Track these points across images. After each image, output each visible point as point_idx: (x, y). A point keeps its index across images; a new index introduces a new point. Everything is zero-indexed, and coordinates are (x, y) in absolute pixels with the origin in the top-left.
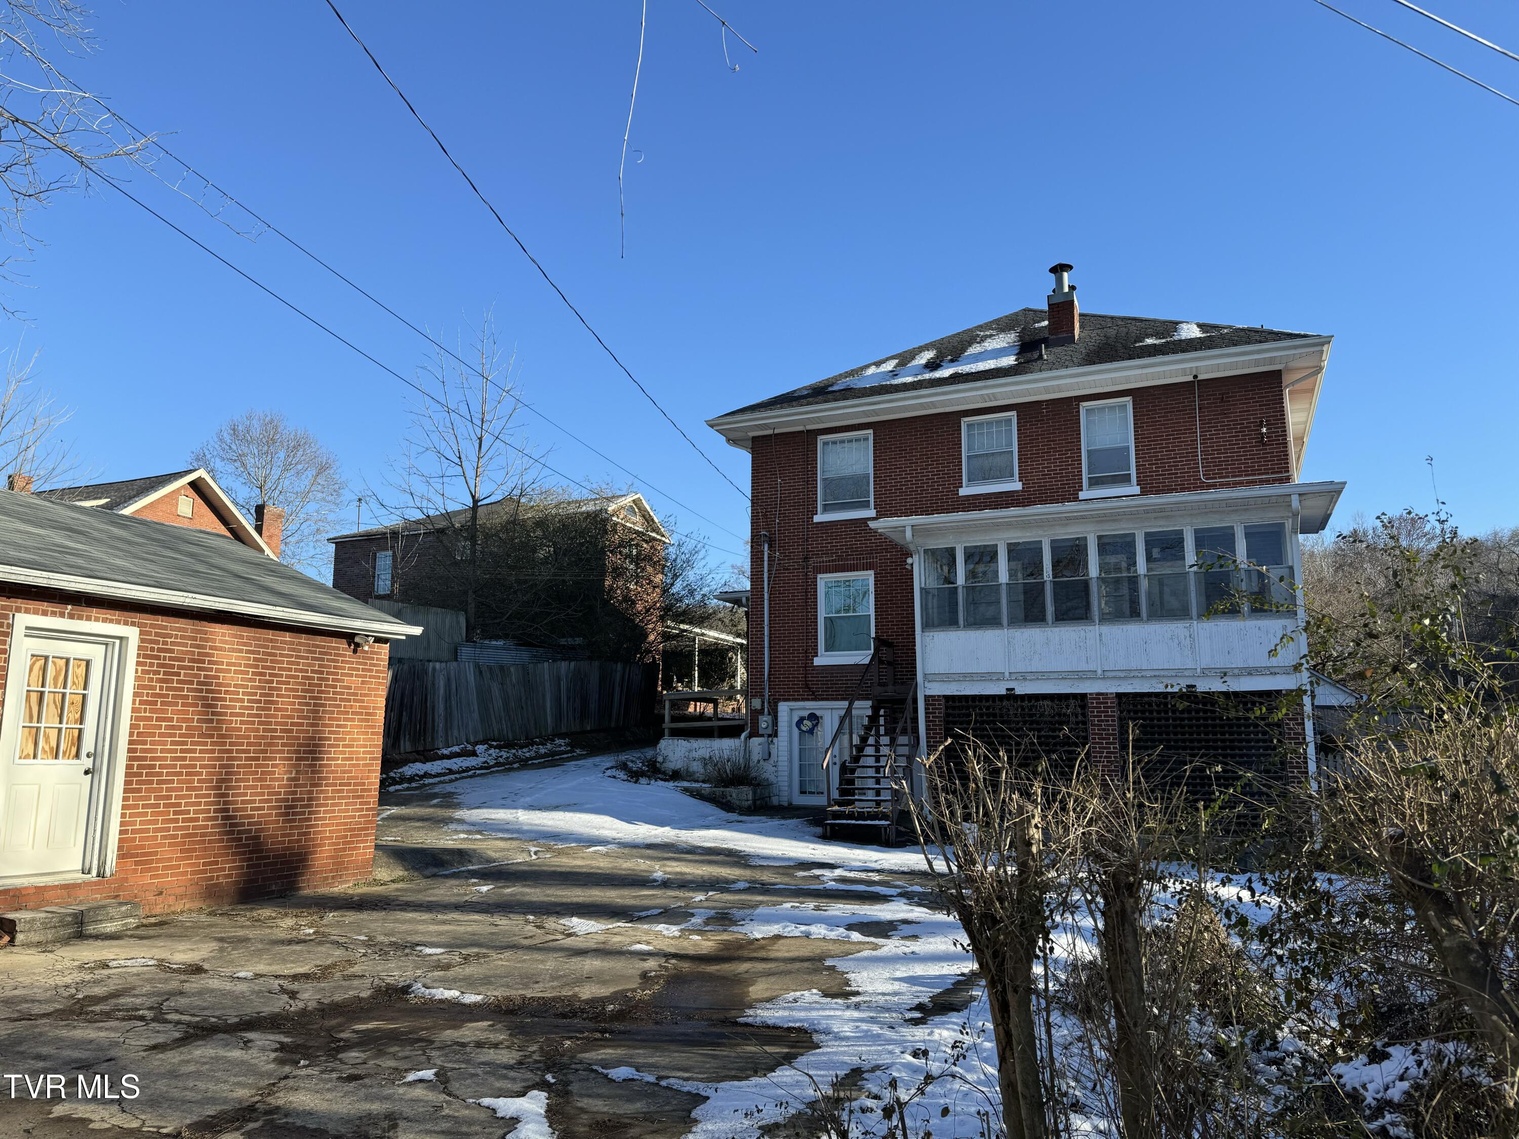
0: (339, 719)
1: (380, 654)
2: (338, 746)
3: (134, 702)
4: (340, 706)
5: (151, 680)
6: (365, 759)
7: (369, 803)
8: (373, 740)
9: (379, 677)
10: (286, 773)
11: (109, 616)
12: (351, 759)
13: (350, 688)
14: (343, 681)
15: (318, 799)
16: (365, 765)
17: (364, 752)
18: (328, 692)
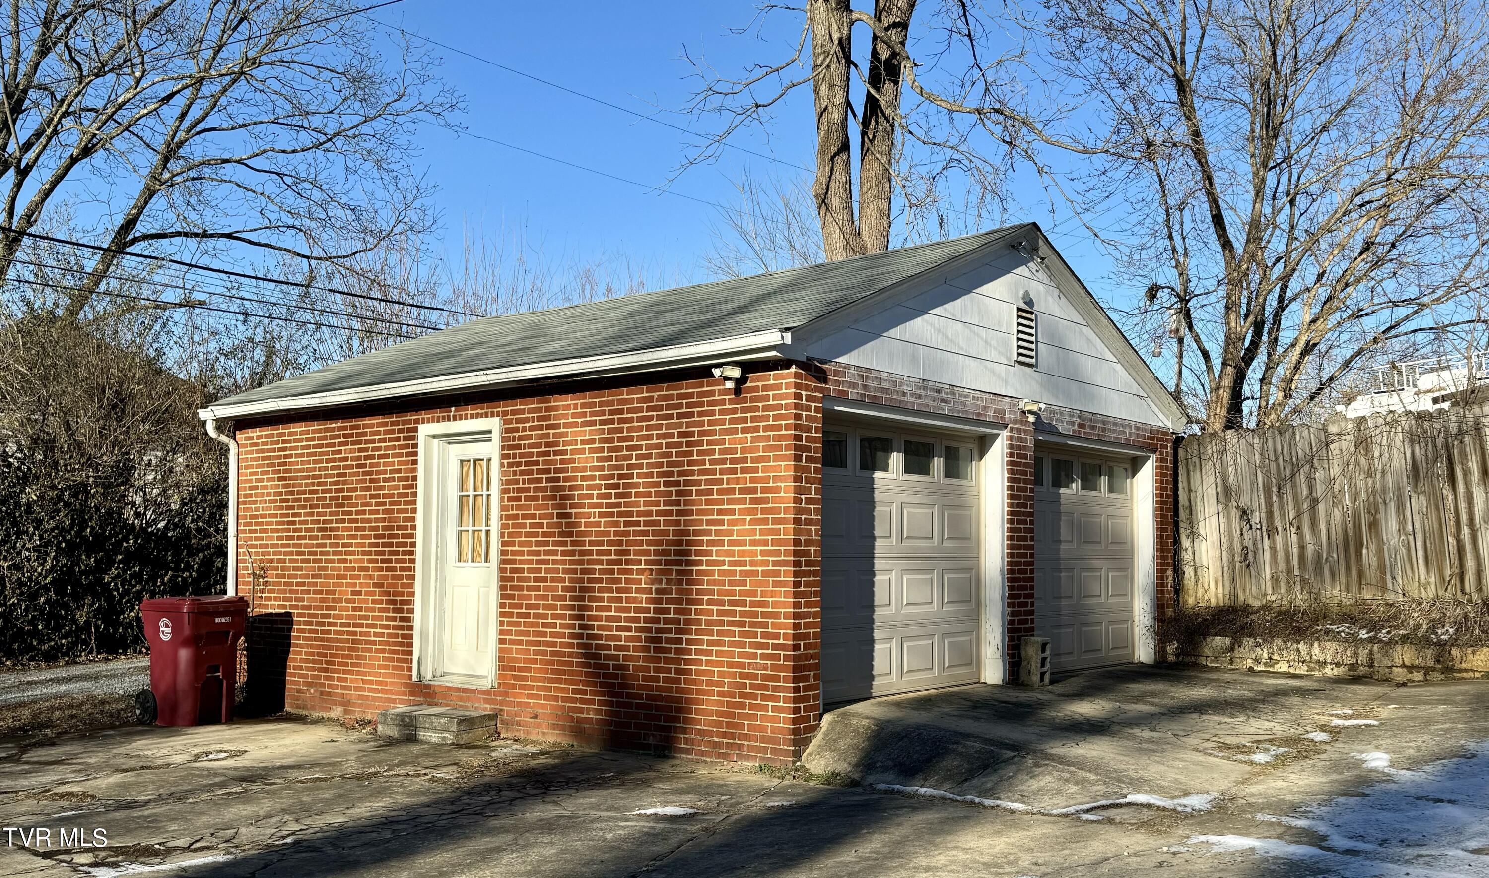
0: (720, 502)
1: (778, 387)
2: (721, 543)
3: (502, 499)
4: (720, 481)
5: (515, 473)
6: (765, 563)
7: (777, 636)
8: (777, 532)
9: (779, 427)
10: (653, 582)
11: (479, 411)
12: (743, 563)
13: (734, 451)
14: (723, 442)
15: (698, 622)
16: (765, 574)
17: (763, 553)
18: (703, 463)
